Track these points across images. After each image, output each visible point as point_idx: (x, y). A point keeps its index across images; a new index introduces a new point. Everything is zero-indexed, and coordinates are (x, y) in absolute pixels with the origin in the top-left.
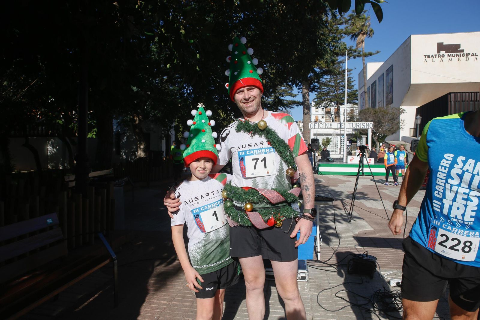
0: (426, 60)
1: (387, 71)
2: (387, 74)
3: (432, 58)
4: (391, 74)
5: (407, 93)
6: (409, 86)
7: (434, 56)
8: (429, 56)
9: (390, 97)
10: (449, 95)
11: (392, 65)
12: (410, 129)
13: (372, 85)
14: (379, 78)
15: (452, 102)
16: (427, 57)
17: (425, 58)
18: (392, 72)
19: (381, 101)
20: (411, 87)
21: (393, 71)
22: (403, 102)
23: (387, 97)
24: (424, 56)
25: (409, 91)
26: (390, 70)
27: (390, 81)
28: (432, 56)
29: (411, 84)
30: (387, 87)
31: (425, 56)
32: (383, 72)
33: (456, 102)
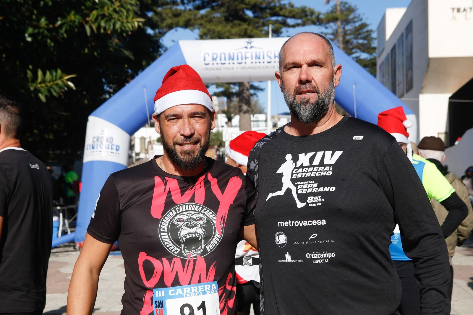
0: (454, 16)
1: (407, 28)
2: (407, 35)
3: (465, 13)
4: (410, 36)
5: (427, 72)
6: (429, 61)
7: (468, 10)
8: (458, 10)
9: (410, 76)
14: (398, 41)
16: (456, 11)
17: (453, 12)
18: (411, 33)
20: (430, 63)
24: (451, 11)
26: (409, 28)
27: (409, 49)
28: (465, 10)
29: (429, 58)
30: (407, 59)
31: (453, 9)
32: (403, 30)
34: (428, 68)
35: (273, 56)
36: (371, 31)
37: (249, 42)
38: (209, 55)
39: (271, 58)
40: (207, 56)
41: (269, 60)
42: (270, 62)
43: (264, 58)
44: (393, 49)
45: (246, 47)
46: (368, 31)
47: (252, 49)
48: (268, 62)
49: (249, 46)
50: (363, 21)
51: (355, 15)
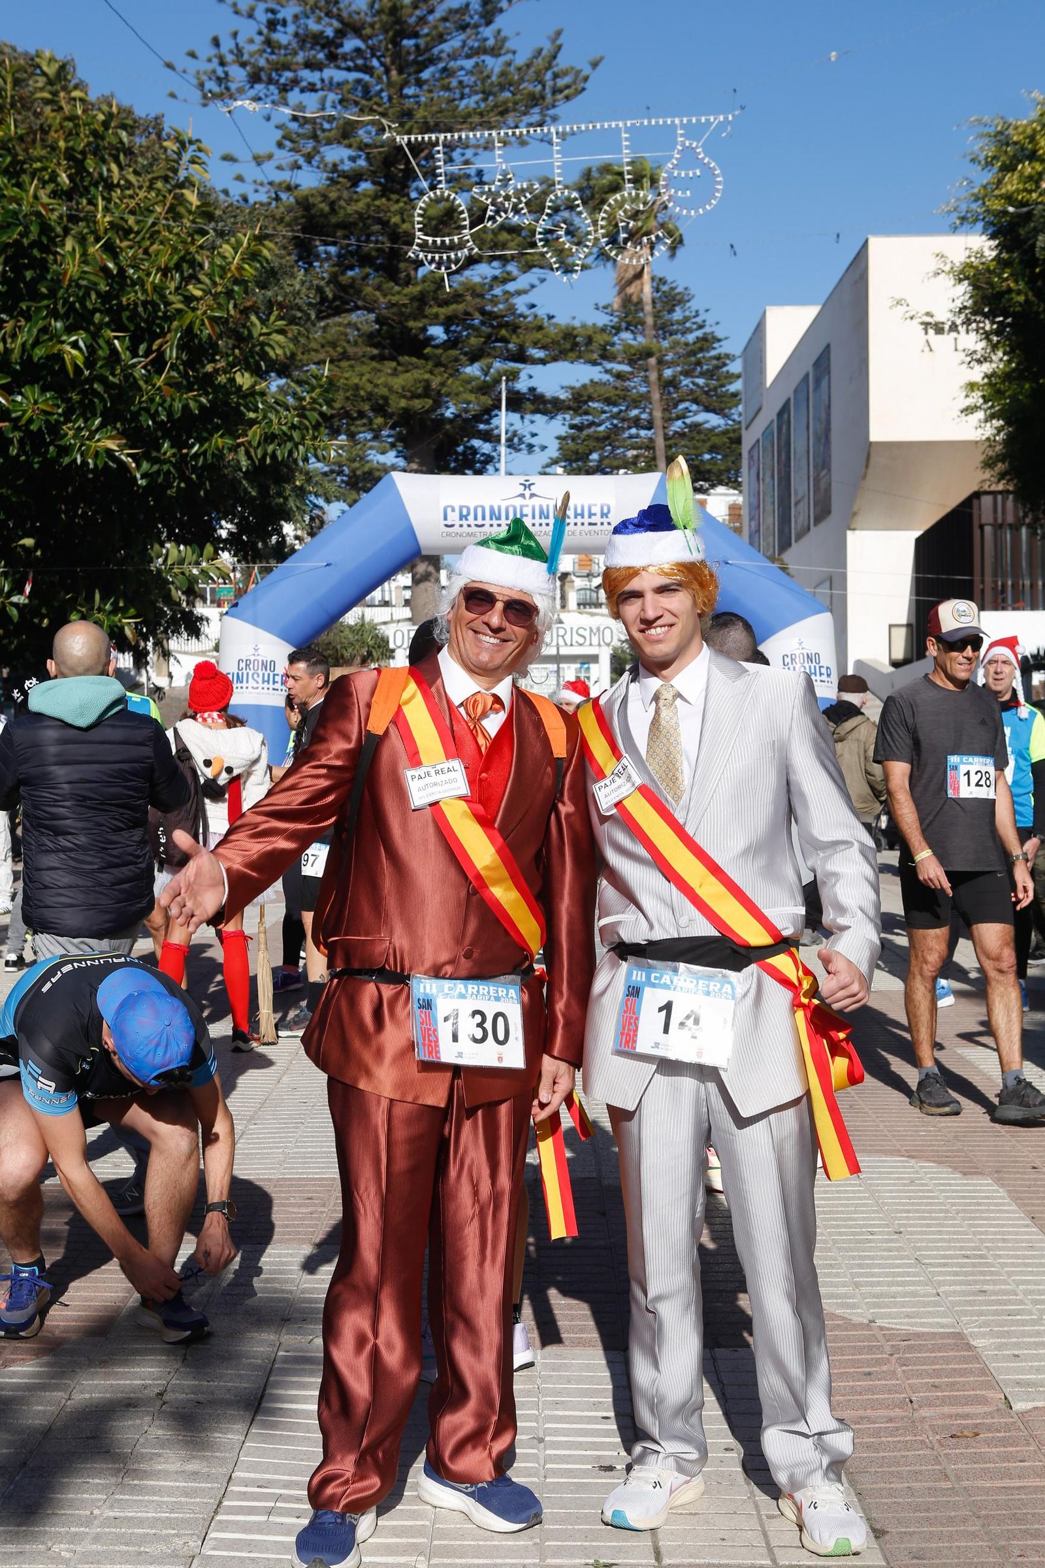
1: (817, 364)
2: (818, 381)
3: (954, 334)
4: (824, 383)
5: (864, 477)
6: (869, 451)
8: (939, 328)
9: (823, 485)
10: (975, 502)
11: (828, 346)
12: (891, 626)
13: (780, 415)
14: (796, 391)
15: (988, 530)
16: (932, 328)
17: (926, 333)
18: (828, 376)
19: (803, 497)
20: (873, 454)
21: (829, 373)
22: (855, 514)
23: (817, 480)
25: (870, 471)
26: (822, 364)
29: (871, 443)
30: (818, 439)
32: (807, 366)
33: (998, 527)
34: (867, 466)
36: (727, 356)
44: (784, 410)
46: (718, 358)
50: (707, 330)
51: (687, 313)
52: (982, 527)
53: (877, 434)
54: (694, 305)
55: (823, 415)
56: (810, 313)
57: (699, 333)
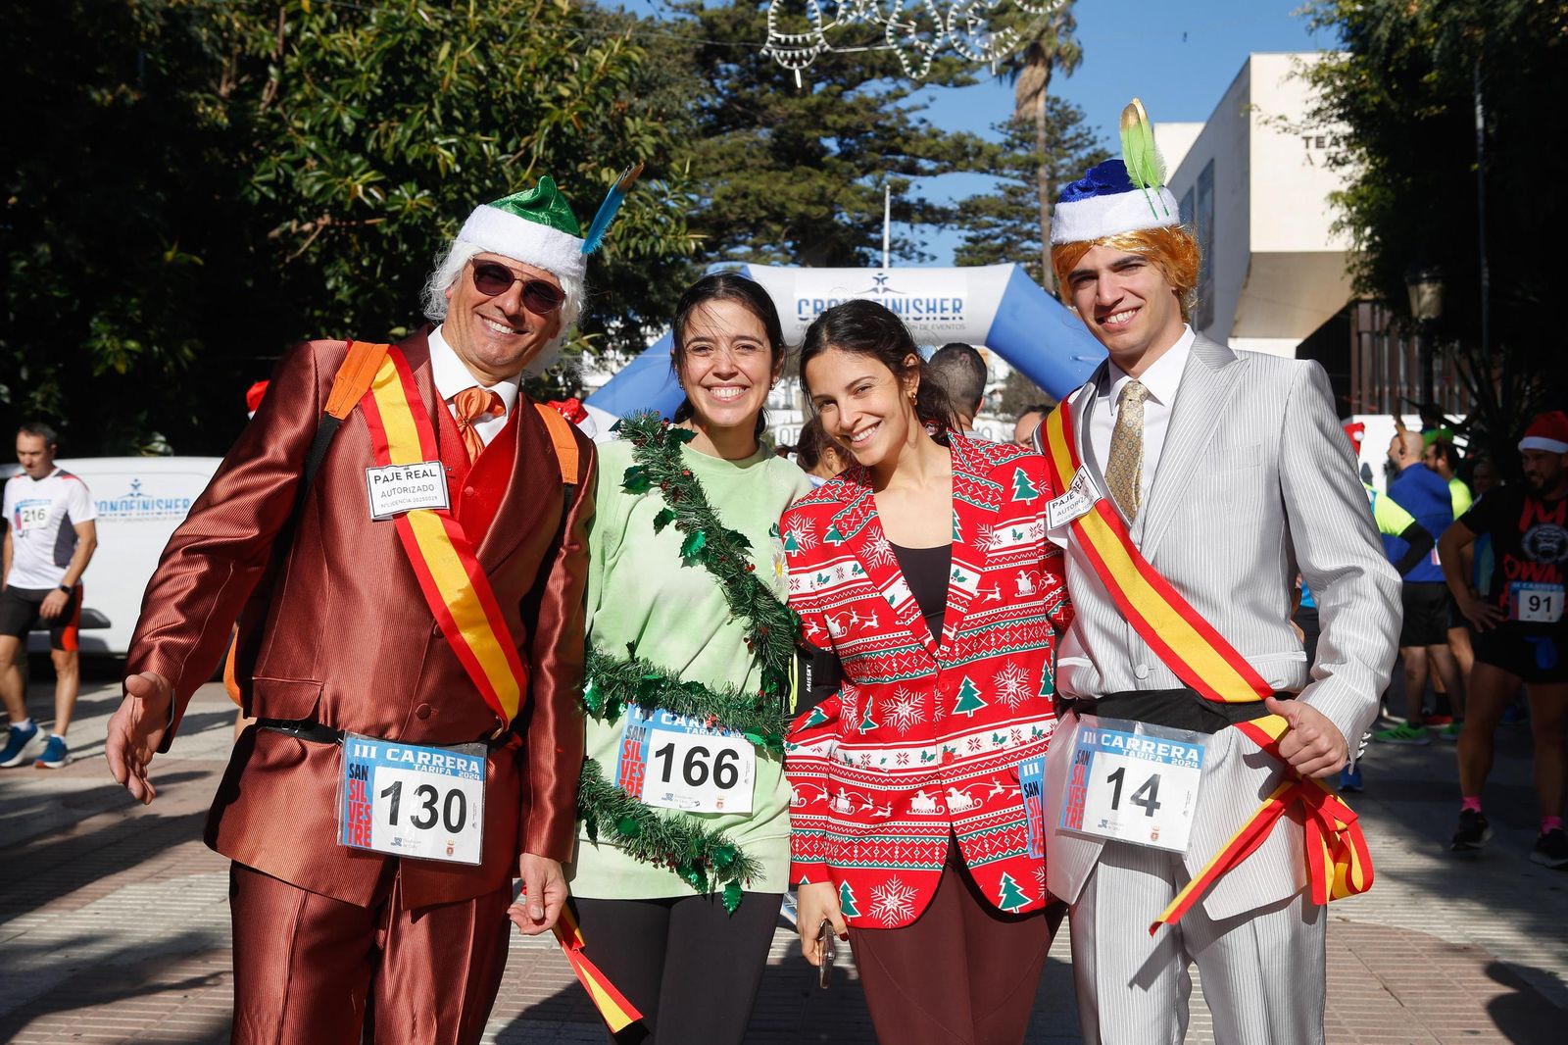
0: (1308, 155)
1: (1200, 178)
2: (1202, 194)
3: (1334, 149)
4: (1208, 196)
5: (1245, 286)
6: (1249, 261)
8: (1320, 142)
9: (1207, 295)
10: (1354, 311)
11: (1212, 161)
15: (1366, 337)
16: (1312, 143)
17: (1307, 147)
18: (1210, 191)
20: (1253, 264)
21: (1212, 186)
22: (1235, 322)
24: (1304, 142)
25: (1250, 281)
26: (1206, 178)
28: (1335, 142)
29: (1252, 254)
31: (1308, 138)
32: (1191, 180)
33: (1376, 335)
34: (1248, 275)
35: (923, 308)
37: (880, 277)
38: (808, 304)
39: (920, 311)
40: (803, 304)
41: (918, 315)
42: (920, 319)
43: (907, 311)
45: (876, 290)
47: (888, 293)
48: (915, 319)
49: (880, 287)
50: (1099, 146)
51: (1080, 130)
52: (1359, 335)
53: (1258, 245)
54: (1085, 123)
55: (1207, 227)
56: (1197, 129)
57: (1090, 150)
